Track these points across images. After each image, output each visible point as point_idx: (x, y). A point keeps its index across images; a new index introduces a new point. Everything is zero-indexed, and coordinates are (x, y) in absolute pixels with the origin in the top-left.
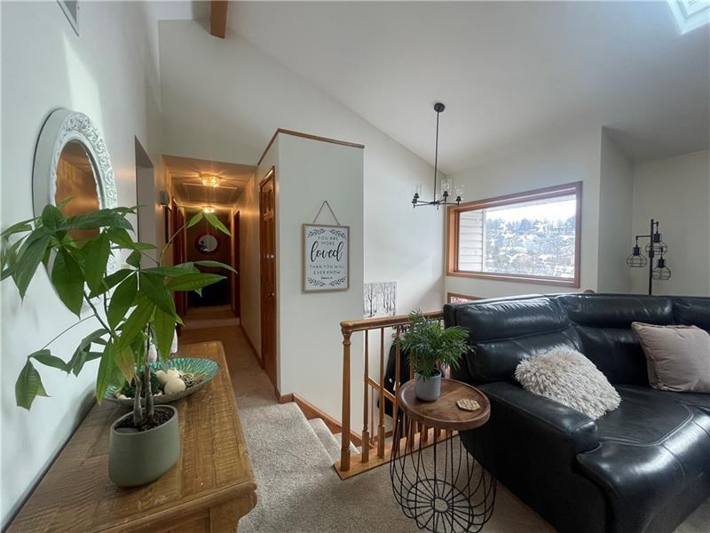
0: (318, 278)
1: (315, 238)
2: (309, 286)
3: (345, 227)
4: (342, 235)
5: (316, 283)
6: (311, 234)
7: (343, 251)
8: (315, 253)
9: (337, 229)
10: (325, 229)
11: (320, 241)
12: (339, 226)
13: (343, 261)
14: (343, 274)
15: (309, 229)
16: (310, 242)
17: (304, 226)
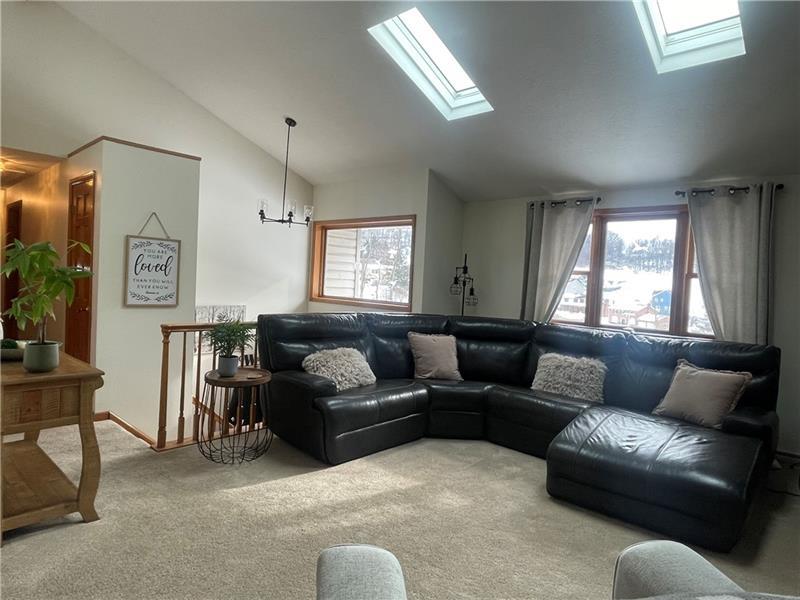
0: (142, 293)
1: (140, 251)
2: (131, 301)
3: (176, 241)
4: (172, 249)
5: (140, 297)
6: (136, 246)
7: (173, 265)
8: (139, 267)
9: (165, 243)
10: (151, 241)
11: (146, 254)
12: (168, 239)
13: (172, 276)
14: (172, 289)
15: (133, 242)
16: (134, 255)
17: (128, 238)
